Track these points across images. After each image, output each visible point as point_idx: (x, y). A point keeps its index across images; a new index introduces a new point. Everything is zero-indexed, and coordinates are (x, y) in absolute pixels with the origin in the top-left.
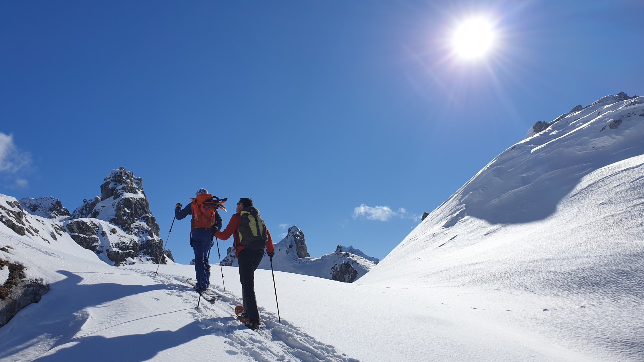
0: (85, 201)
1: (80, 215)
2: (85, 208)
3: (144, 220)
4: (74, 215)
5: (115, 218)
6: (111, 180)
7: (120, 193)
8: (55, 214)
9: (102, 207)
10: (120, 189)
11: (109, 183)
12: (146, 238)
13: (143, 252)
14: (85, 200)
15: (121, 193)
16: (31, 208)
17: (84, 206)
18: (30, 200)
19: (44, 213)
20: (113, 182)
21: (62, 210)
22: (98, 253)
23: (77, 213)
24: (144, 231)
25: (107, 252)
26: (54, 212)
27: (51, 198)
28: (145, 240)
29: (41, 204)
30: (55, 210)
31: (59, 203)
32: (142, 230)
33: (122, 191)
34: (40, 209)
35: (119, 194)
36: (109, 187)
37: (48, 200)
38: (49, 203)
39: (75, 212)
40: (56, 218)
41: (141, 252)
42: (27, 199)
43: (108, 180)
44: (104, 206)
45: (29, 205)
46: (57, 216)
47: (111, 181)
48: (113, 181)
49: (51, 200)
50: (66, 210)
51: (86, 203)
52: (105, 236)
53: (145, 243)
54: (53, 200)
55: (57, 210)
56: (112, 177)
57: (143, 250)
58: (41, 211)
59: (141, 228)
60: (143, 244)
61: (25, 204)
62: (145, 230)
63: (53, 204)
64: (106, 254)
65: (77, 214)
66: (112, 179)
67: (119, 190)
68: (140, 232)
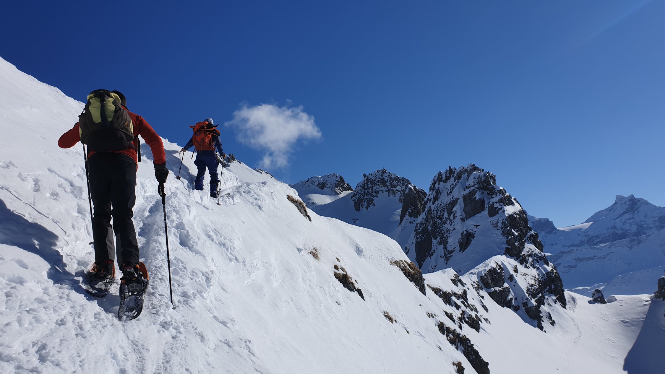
0: (365, 176)
1: (363, 190)
2: (366, 183)
3: (531, 241)
4: (357, 191)
5: (508, 248)
6: (476, 188)
7: (497, 207)
8: (340, 190)
9: (475, 226)
10: (497, 202)
11: (475, 192)
12: (545, 269)
13: (547, 291)
14: (365, 174)
15: (500, 207)
16: (320, 186)
17: (365, 181)
18: (318, 178)
19: (331, 190)
20: (479, 190)
21: (346, 186)
22: (516, 309)
23: (360, 188)
24: (538, 259)
25: (524, 307)
26: (339, 188)
27: (334, 174)
28: (544, 273)
29: (327, 181)
30: (340, 186)
31: (342, 180)
32: (536, 258)
33: (500, 205)
34: (327, 186)
35: (497, 209)
36: (475, 197)
37: (332, 178)
38: (333, 181)
39: (358, 187)
40: (341, 194)
41: (545, 291)
42: (316, 177)
43: (472, 188)
44: (478, 226)
45: (318, 183)
46: (342, 192)
47: (476, 190)
48: (479, 188)
49: (335, 177)
50: (348, 185)
51: (366, 178)
52: (514, 281)
53: (546, 277)
54: (337, 177)
55: (341, 186)
56: (477, 184)
57: (547, 288)
58: (328, 188)
59: (533, 255)
60: (544, 279)
61: (314, 182)
62: (538, 256)
63: (337, 181)
64: (523, 309)
65: (360, 190)
66: (476, 186)
67: (495, 204)
68: (534, 260)
